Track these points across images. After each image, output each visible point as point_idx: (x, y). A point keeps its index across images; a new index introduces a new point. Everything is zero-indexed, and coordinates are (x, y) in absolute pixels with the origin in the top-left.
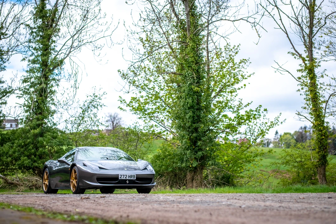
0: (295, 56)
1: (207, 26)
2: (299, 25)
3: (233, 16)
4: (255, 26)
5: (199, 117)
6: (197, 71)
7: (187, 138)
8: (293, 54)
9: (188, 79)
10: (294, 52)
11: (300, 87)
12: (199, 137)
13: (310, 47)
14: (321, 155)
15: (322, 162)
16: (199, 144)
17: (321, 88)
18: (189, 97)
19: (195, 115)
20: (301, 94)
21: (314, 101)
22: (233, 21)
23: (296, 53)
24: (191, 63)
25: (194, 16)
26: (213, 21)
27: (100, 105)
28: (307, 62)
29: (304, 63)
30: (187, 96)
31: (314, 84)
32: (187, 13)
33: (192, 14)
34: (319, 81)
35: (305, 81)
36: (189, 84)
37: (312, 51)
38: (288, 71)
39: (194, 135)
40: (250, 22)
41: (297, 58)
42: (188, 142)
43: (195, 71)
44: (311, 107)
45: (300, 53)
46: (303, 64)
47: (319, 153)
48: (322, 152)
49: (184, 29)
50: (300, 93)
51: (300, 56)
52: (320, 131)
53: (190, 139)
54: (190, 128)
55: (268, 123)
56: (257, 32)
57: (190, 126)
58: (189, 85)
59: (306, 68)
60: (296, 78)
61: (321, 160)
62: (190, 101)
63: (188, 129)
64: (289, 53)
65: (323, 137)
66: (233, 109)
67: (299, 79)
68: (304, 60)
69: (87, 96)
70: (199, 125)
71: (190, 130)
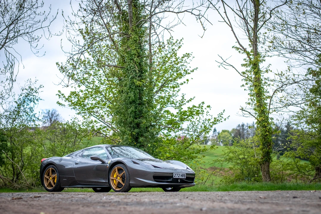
0: (240, 50)
1: (150, 18)
2: (244, 19)
3: (177, 7)
4: (200, 19)
5: (141, 111)
6: (140, 64)
7: (129, 134)
8: (238, 49)
9: (130, 72)
10: (239, 46)
11: (244, 82)
12: (141, 132)
13: (254, 41)
14: (265, 152)
15: (266, 159)
16: (141, 140)
17: (266, 83)
18: (131, 91)
19: (137, 110)
20: (245, 90)
21: (258, 96)
22: (177, 13)
23: (241, 48)
24: (133, 56)
25: (137, 7)
26: (156, 12)
27: (36, 99)
28: (251, 57)
29: (249, 57)
30: (129, 90)
31: (259, 79)
32: (129, 3)
33: (134, 5)
34: (264, 76)
35: (250, 76)
36: (131, 77)
37: (256, 45)
38: (232, 66)
39: (136, 130)
40: (195, 15)
41: (241, 53)
42: (130, 137)
43: (137, 64)
44: (255, 102)
45: (245, 48)
46: (248, 59)
47: (263, 149)
48: (266, 149)
49: (126, 21)
50: (245, 88)
51: (245, 50)
52: (264, 127)
53: (132, 135)
54: (132, 124)
55: (211, 119)
56: (202, 25)
57: (131, 122)
58: (131, 79)
59: (250, 62)
60: (240, 73)
61: (265, 156)
62: (132, 95)
63: (129, 125)
64: (233, 47)
65: (268, 133)
66: (175, 104)
67: (243, 74)
68: (248, 54)
69: (22, 89)
70: (141, 121)
71: (131, 126)
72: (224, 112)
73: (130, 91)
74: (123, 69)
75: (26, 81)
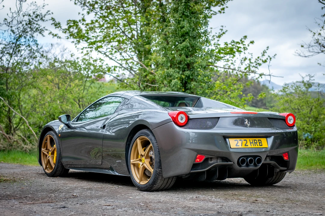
12: (192, 75)
30: (181, 17)
39: (187, 73)
42: (179, 82)
53: (181, 80)
54: (181, 64)
57: (181, 61)
58: (185, 2)
63: (178, 66)
69: (24, 14)
70: (194, 60)
71: (181, 67)
72: (267, 49)
73: (183, 19)
75: (30, 4)
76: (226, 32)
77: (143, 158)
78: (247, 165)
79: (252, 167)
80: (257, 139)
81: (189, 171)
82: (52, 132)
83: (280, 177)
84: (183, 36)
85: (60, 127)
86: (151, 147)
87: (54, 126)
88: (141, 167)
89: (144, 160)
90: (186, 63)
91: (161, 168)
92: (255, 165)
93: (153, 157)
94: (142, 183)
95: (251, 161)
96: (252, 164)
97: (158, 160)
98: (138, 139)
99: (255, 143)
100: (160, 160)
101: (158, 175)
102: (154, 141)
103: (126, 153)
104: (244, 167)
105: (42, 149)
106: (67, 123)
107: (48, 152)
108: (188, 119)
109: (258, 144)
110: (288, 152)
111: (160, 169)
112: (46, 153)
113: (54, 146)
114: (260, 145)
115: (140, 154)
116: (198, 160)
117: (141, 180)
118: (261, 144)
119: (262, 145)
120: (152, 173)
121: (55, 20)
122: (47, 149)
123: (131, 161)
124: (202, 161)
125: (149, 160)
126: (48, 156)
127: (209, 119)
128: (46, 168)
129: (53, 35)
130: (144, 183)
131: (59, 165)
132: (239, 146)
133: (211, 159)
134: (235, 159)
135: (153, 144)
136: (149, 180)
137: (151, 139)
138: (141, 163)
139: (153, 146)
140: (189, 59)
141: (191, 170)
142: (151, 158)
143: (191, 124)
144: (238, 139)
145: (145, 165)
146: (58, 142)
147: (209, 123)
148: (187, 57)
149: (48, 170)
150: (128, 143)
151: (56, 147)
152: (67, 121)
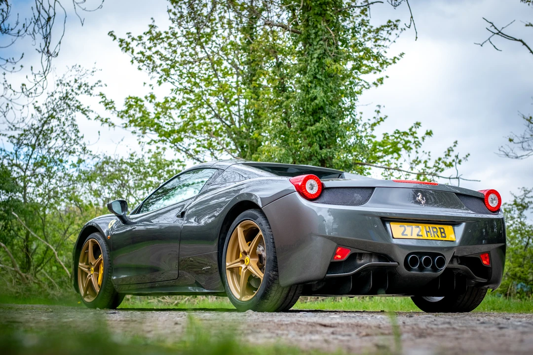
9: (315, 42)
24: (324, 7)
36: (319, 54)
38: (521, 41)
43: (331, 25)
57: (311, 156)
58: (318, 58)
72: (455, 146)
73: (314, 85)
74: (296, 36)
76: (384, 118)
77: (248, 258)
78: (421, 269)
79: (428, 272)
80: (438, 226)
81: (324, 275)
82: (96, 234)
83: (476, 299)
84: (314, 112)
85: (110, 224)
86: (261, 236)
87: (100, 223)
88: (243, 272)
89: (248, 260)
90: (319, 157)
91: (277, 271)
92: (434, 269)
93: (264, 254)
94: (244, 299)
95: (427, 262)
96: (429, 268)
97: (272, 258)
98: (239, 228)
99: (434, 232)
100: (275, 258)
101: (271, 281)
102: (265, 227)
103: (218, 253)
104: (415, 272)
105: (80, 264)
106: (122, 214)
107: (89, 269)
108: (323, 189)
109: (439, 234)
110: (489, 253)
111: (274, 273)
112: (86, 270)
113: (100, 256)
114: (442, 237)
115: (242, 250)
116: (339, 256)
117: (243, 294)
118: (443, 235)
119: (445, 237)
120: (262, 279)
121: (105, 97)
122: (87, 264)
123: (227, 264)
124: (345, 258)
125: (257, 260)
126: (89, 275)
127: (356, 190)
128: (86, 295)
129: (102, 120)
130: (247, 298)
131: (107, 287)
132: (407, 235)
133: (361, 255)
134: (401, 256)
135: (263, 231)
136: (256, 292)
137: (260, 224)
138: (243, 266)
139: (265, 234)
140: (324, 151)
141: (327, 273)
142: (260, 256)
143: (326, 196)
144: (405, 225)
145: (250, 268)
146: (106, 249)
147: (358, 196)
148: (321, 148)
149: (88, 298)
150: (222, 235)
151: (102, 258)
152: (122, 211)
